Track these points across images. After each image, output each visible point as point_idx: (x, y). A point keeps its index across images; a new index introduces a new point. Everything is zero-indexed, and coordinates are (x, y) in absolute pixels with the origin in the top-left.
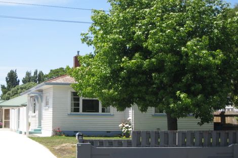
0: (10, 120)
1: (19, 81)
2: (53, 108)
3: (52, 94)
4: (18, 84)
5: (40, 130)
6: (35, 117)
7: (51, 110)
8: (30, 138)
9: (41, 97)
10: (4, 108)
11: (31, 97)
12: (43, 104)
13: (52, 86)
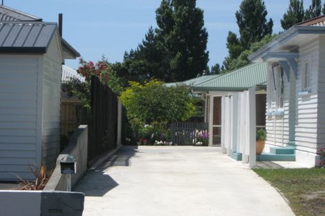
0: (222, 126)
1: (271, 23)
2: (319, 93)
3: (317, 57)
4: (270, 31)
5: (292, 152)
6: (281, 116)
7: (314, 99)
8: (255, 170)
9: (295, 65)
10: (213, 95)
11: (275, 65)
12: (299, 83)
13: (316, 36)
